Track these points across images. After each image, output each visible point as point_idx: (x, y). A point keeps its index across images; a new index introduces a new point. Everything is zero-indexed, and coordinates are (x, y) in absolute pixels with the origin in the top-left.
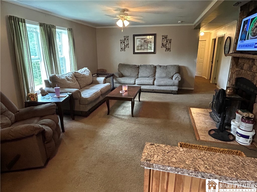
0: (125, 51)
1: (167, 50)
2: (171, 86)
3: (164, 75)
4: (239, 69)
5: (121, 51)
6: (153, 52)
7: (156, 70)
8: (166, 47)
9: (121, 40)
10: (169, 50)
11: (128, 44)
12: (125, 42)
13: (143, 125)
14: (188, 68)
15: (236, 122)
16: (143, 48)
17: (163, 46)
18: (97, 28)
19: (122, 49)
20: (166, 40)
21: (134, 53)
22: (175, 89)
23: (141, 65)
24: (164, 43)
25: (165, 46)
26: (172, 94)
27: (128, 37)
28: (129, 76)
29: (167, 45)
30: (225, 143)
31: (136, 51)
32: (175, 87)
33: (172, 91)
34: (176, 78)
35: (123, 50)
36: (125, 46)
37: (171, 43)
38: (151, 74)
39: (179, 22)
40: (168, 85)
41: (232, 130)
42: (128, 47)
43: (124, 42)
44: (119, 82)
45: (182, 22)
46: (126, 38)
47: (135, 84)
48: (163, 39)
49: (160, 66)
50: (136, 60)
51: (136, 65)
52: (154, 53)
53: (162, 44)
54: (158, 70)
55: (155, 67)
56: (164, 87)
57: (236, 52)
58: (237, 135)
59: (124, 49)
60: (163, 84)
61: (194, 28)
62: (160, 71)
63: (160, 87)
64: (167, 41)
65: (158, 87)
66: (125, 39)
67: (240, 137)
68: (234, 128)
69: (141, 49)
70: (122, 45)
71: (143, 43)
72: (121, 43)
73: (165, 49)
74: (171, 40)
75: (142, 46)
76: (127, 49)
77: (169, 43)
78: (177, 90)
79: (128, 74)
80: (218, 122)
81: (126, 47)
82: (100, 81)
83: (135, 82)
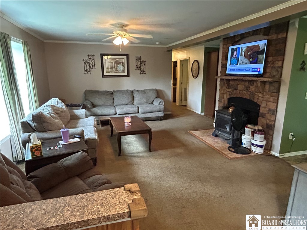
0: (90, 73)
1: (141, 73)
2: (157, 112)
3: (144, 100)
4: (232, 90)
5: (85, 73)
6: (127, 74)
7: (134, 96)
8: (141, 69)
9: (84, 60)
10: (144, 73)
11: (94, 65)
12: (91, 62)
13: (171, 157)
14: (164, 92)
15: (246, 136)
16: (114, 70)
17: (137, 69)
18: (45, 43)
19: (86, 71)
20: (140, 61)
21: (103, 76)
22: (161, 114)
23: (114, 91)
24: (138, 65)
25: (139, 68)
26: (158, 120)
27: (94, 56)
28: (102, 105)
29: (142, 67)
30: (247, 156)
31: (106, 74)
32: (161, 112)
33: (158, 117)
34: (160, 102)
35: (88, 73)
36: (90, 67)
37: (146, 65)
38: (129, 100)
39: (157, 43)
40: (154, 111)
41: (244, 144)
42: (95, 69)
43: (89, 63)
44: (94, 114)
45: (160, 43)
46: (91, 58)
47: (116, 114)
48: (137, 60)
49: (138, 91)
50: (106, 85)
51: (108, 91)
52: (128, 76)
53: (136, 66)
54: (136, 95)
55: (132, 92)
56: (150, 113)
57: (226, 75)
58: (254, 146)
59: (89, 71)
60: (149, 111)
61: (166, 50)
62: (139, 97)
63: (145, 114)
64: (141, 63)
65: (143, 114)
66: (89, 59)
67: (257, 147)
68: (246, 141)
69: (111, 72)
70: (85, 66)
71: (114, 64)
72: (85, 63)
73: (139, 71)
74: (145, 61)
75: (113, 68)
76: (93, 71)
77: (143, 65)
78: (163, 116)
79: (100, 103)
80: (229, 139)
81: (92, 69)
82: (80, 115)
83: (116, 111)
